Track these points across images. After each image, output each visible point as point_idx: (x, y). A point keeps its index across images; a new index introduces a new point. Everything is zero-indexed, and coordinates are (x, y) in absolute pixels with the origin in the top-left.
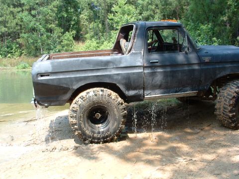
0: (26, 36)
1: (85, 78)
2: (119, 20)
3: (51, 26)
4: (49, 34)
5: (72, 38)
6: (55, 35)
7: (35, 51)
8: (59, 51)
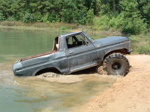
0: (65, 10)
1: (39, 67)
2: (126, 5)
3: (81, 5)
4: (79, 10)
5: (93, 14)
6: (83, 11)
7: (69, 20)
8: (85, 21)
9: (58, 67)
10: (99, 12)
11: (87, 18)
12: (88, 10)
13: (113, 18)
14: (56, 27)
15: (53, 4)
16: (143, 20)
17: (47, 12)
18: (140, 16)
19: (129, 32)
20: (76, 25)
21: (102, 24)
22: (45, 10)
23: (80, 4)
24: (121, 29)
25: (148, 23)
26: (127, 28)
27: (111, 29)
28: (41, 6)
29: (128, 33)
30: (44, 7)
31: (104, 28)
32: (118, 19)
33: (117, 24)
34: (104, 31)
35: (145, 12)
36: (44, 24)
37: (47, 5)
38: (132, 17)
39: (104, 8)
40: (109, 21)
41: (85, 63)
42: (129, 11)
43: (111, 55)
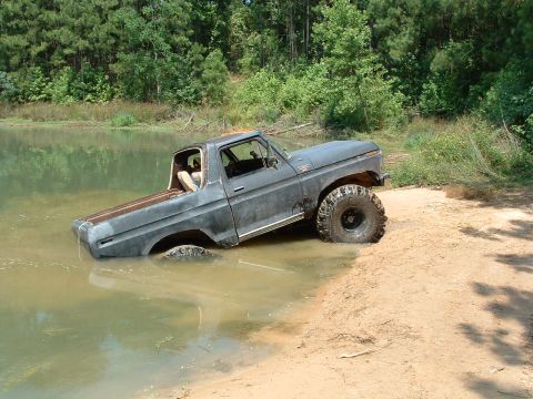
0: (130, 57)
2: (335, 36)
3: (181, 39)
4: (177, 56)
5: (225, 67)
6: (188, 59)
7: (143, 90)
8: (196, 92)
9: (208, 228)
10: (241, 61)
11: (204, 83)
12: (205, 55)
13: (291, 79)
14: (101, 117)
15: (84, 38)
16: (391, 81)
17: (63, 65)
18: (380, 69)
19: (348, 124)
20: (166, 107)
21: (255, 101)
22: (56, 60)
23: (177, 34)
24: (321, 114)
25: (405, 92)
26: (339, 110)
27: (287, 116)
28: (44, 46)
29: (343, 128)
30: (50, 50)
31: (261, 113)
32: (309, 83)
33: (305, 99)
34: (263, 123)
35: (396, 55)
36: (57, 109)
37: (62, 40)
38: (354, 73)
39: (256, 45)
40: (277, 88)
41: (273, 215)
42: (344, 55)
43: (330, 196)
